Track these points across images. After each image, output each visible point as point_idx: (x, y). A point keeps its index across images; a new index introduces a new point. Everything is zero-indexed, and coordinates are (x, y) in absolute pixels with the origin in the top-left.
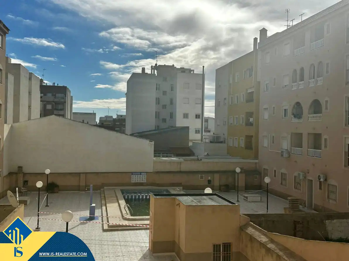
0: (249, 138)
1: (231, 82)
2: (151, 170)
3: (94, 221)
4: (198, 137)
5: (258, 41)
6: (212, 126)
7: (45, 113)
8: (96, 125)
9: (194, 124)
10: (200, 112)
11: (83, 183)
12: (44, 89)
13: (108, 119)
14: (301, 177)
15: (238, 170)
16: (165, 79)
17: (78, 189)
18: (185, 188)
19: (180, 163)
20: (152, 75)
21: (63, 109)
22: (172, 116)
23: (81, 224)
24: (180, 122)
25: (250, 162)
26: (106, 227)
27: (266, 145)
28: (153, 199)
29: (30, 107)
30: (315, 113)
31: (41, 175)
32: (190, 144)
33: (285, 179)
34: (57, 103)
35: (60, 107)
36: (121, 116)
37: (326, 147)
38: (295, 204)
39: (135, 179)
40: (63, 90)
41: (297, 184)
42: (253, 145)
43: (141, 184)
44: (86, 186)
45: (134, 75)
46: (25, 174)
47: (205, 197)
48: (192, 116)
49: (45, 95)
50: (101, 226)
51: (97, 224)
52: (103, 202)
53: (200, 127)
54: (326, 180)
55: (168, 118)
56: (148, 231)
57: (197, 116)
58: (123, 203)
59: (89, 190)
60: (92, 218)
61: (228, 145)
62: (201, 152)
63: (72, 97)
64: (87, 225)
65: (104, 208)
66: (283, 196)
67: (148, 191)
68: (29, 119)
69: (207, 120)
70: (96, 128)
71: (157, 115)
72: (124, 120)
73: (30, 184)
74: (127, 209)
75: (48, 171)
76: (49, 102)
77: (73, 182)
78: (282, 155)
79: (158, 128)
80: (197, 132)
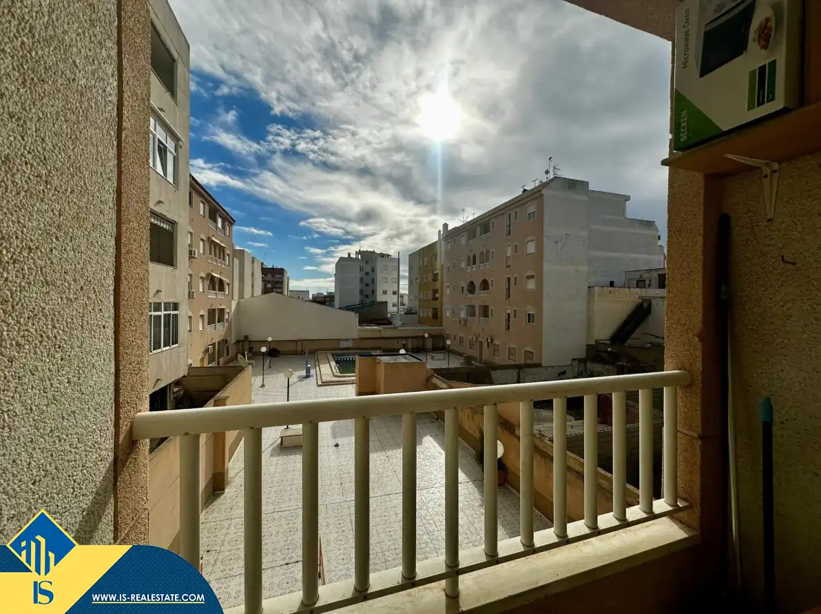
0: (435, 310)
1: (421, 264)
2: (357, 337)
3: (311, 378)
4: (396, 309)
5: (442, 233)
6: (406, 300)
7: (265, 291)
8: (310, 301)
9: (391, 299)
10: (396, 289)
11: (299, 349)
12: (265, 271)
13: (320, 296)
14: (474, 339)
15: (426, 335)
16: (367, 263)
17: (295, 353)
18: (384, 350)
19: (380, 330)
20: (356, 259)
21: (281, 288)
22: (373, 292)
23: (300, 381)
24: (380, 298)
25: (435, 329)
26: (320, 383)
27: (448, 315)
28: (357, 358)
29: (253, 286)
30: (484, 290)
31: (264, 342)
32: (389, 315)
33: (463, 342)
34: (276, 282)
35: (279, 285)
36: (331, 293)
37: (492, 315)
38: (469, 359)
39: (343, 345)
40: (281, 271)
41: (471, 345)
42: (439, 315)
43: (348, 349)
44: (302, 351)
45: (342, 259)
46: (250, 341)
47: (400, 357)
48: (390, 292)
49: (266, 275)
50: (315, 381)
51: (312, 380)
52: (317, 363)
53: (396, 301)
54: (492, 341)
55: (370, 294)
56: (355, 385)
57: (394, 293)
58: (333, 364)
59: (305, 354)
60: (308, 376)
61: (419, 316)
62: (397, 322)
63: (288, 278)
64: (304, 382)
65: (318, 368)
66: (461, 354)
67: (354, 355)
68: (252, 296)
69: (402, 296)
70: (309, 303)
71: (361, 292)
72: (333, 297)
73: (254, 350)
74: (337, 368)
75: (270, 339)
76: (269, 282)
77: (292, 347)
78: (460, 323)
79: (362, 303)
80: (394, 305)
